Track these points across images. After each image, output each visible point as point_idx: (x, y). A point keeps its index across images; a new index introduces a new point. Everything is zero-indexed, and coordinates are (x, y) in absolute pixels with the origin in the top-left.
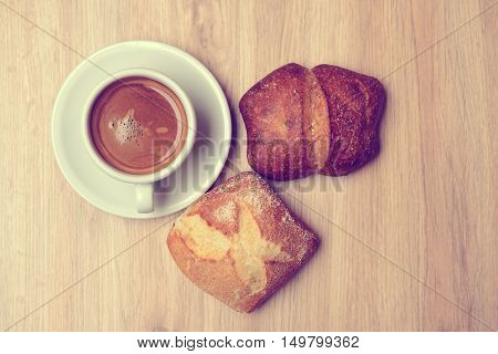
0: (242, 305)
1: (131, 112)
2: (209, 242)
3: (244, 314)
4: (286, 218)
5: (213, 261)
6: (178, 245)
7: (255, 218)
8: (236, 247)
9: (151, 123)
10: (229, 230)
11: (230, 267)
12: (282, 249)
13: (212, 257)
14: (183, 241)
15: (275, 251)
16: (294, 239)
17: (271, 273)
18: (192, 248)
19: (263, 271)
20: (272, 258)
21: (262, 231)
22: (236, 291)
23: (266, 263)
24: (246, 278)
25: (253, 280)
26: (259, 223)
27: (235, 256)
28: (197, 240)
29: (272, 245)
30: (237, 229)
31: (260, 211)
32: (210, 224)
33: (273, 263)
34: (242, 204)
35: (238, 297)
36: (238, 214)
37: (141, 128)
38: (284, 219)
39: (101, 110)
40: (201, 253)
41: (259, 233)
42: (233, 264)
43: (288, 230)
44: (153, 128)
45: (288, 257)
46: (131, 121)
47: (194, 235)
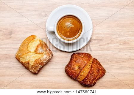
0: (17, 56)
1: (73, 26)
2: (32, 46)
3: (15, 56)
4: (41, 66)
5: (28, 48)
6: (32, 38)
7: (40, 58)
8: (32, 53)
9: (70, 31)
10: (36, 51)
11: (26, 52)
12: (32, 66)
13: (29, 47)
14: (33, 39)
15: (32, 64)
16: (35, 68)
17: (26, 63)
18: (31, 42)
19: (26, 61)
20: (29, 63)
21: (36, 60)
22: (20, 54)
23: (28, 61)
24: (24, 56)
25: (23, 58)
26: (38, 59)
27: (29, 53)
28: (33, 43)
29: (33, 63)
30: (36, 53)
31: (42, 59)
32: (37, 46)
33: (28, 63)
34: (43, 54)
35: (19, 54)
36: (41, 53)
37: (69, 28)
38: (40, 65)
39: (74, 18)
40: (30, 44)
41: (36, 59)
42: (27, 53)
43: (37, 67)
44: (69, 31)
45: (30, 67)
46: (71, 26)
47: (35, 42)
